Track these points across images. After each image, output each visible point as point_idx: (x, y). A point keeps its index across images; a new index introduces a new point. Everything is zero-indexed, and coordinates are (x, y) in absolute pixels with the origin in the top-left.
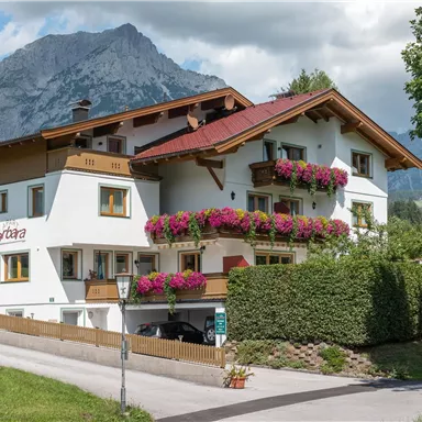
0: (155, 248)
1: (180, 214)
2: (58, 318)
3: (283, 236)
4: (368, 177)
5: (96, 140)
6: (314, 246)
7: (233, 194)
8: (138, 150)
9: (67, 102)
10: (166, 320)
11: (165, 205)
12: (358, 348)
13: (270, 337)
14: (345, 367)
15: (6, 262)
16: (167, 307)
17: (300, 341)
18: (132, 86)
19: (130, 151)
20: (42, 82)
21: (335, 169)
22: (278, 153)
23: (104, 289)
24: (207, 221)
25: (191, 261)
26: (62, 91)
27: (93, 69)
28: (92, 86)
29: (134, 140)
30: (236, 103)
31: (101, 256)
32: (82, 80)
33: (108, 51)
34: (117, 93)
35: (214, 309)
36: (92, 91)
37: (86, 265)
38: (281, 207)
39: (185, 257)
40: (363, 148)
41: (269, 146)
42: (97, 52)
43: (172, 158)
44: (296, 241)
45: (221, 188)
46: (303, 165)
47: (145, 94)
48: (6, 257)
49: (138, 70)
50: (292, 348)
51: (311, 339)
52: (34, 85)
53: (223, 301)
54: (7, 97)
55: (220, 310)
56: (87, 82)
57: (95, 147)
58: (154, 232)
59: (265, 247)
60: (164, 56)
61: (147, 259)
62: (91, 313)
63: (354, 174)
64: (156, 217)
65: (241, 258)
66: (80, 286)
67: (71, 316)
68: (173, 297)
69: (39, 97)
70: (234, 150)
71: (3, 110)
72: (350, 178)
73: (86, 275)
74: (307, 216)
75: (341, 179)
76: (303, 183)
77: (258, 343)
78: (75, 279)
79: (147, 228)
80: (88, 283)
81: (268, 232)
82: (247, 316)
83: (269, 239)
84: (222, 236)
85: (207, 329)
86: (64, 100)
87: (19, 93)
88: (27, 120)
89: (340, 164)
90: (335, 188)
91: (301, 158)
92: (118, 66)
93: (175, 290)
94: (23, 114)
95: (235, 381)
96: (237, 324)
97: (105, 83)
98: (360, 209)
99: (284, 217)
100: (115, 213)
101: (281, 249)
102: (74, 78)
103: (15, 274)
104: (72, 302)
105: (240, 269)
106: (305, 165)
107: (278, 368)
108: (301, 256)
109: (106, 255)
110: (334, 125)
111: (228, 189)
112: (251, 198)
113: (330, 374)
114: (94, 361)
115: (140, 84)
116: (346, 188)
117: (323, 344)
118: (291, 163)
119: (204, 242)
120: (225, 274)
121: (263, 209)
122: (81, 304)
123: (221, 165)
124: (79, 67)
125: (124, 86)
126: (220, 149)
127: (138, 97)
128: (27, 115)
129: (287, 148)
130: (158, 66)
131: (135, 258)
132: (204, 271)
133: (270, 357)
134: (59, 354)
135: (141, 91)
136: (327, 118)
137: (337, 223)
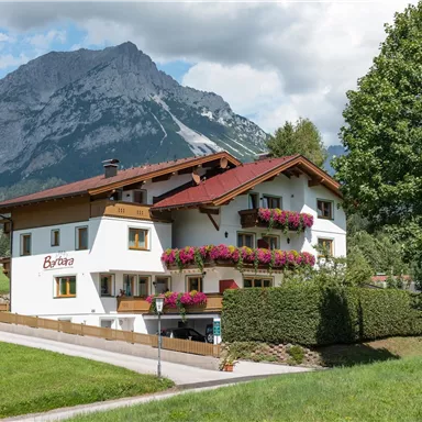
0: (168, 273)
1: (187, 249)
2: (98, 324)
3: (264, 265)
4: (330, 219)
5: (125, 193)
6: (288, 272)
7: (226, 234)
8: (156, 200)
9: (69, 116)
10: (176, 326)
11: (176, 242)
12: (313, 348)
13: (252, 339)
14: (304, 360)
15: (58, 282)
16: (180, 317)
17: (273, 343)
18: (132, 101)
19: (149, 201)
20: (44, 97)
21: (304, 214)
22: (261, 202)
23: (131, 304)
24: (207, 254)
25: (195, 283)
26: (64, 106)
27: (94, 84)
28: (94, 101)
29: (153, 192)
30: (229, 164)
31: (129, 278)
32: (84, 95)
33: (109, 68)
34: (118, 109)
35: (212, 319)
36: (93, 106)
37: (118, 286)
38: (262, 244)
39: (191, 280)
40: (326, 197)
41: (254, 197)
42: (99, 68)
43: (181, 207)
44: (273, 268)
45: (218, 229)
46: (278, 212)
47: (145, 109)
48: (58, 279)
49: (138, 86)
50: (268, 347)
51: (281, 342)
52: (37, 100)
53: (219, 313)
54: (11, 111)
55: (217, 319)
56: (88, 98)
57: (124, 199)
58: (168, 261)
59: (251, 273)
60: (163, 73)
61: (162, 281)
62: (121, 322)
63: (319, 217)
64: (169, 250)
65: (232, 281)
66: (113, 301)
67: (107, 323)
68: (183, 310)
69: (41, 112)
70: (227, 203)
71: (6, 123)
72: (316, 220)
73: (118, 293)
74: (283, 250)
75: (308, 222)
76: (279, 225)
77: (244, 344)
78: (110, 296)
79: (163, 259)
80: (119, 299)
81: (252, 262)
82: (237, 325)
83: (253, 267)
84: (218, 265)
85: (207, 334)
86: (66, 114)
87: (23, 107)
88: (30, 134)
89: (308, 210)
90: (304, 228)
91: (278, 207)
92: (119, 82)
93: (185, 305)
94: (26, 127)
95: (226, 367)
96: (229, 331)
97: (106, 98)
98: (325, 244)
99: (264, 251)
100: (140, 247)
101: (263, 274)
102: (76, 93)
103: (64, 292)
104: (107, 312)
105: (231, 290)
106: (280, 211)
107: (258, 361)
108: (278, 280)
109: (132, 278)
110: (304, 180)
111: (223, 230)
112: (240, 236)
113: (294, 365)
114: (130, 354)
115: (140, 99)
116: (313, 227)
117: (289, 345)
118: (269, 210)
119: (205, 270)
120: (221, 294)
121: (249, 245)
122: (114, 315)
123: (217, 212)
124: (81, 82)
125: (124, 102)
126: (216, 203)
127: (138, 113)
128: (29, 129)
129: (268, 198)
130: (158, 83)
131: (154, 280)
132: (205, 291)
133: (253, 354)
134: (105, 349)
135: (140, 107)
136: (298, 175)
137: (306, 255)
